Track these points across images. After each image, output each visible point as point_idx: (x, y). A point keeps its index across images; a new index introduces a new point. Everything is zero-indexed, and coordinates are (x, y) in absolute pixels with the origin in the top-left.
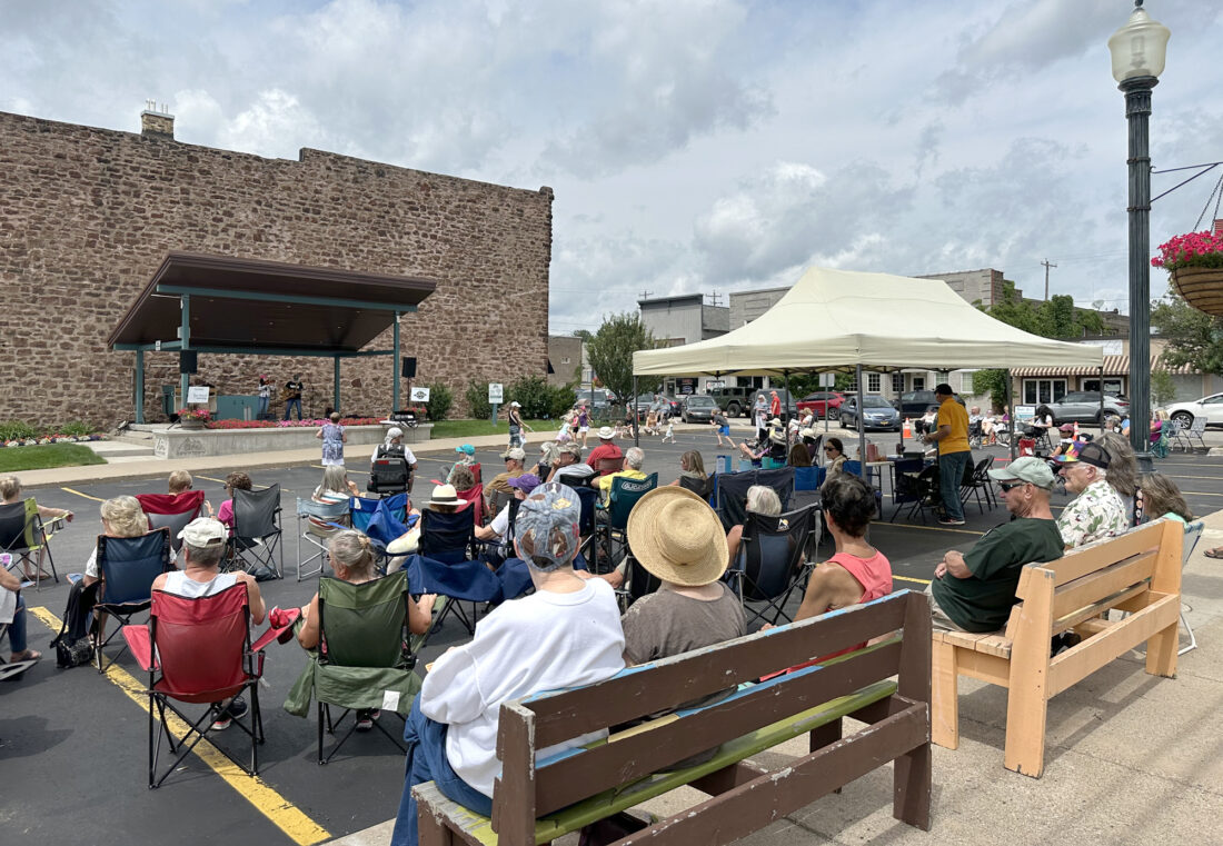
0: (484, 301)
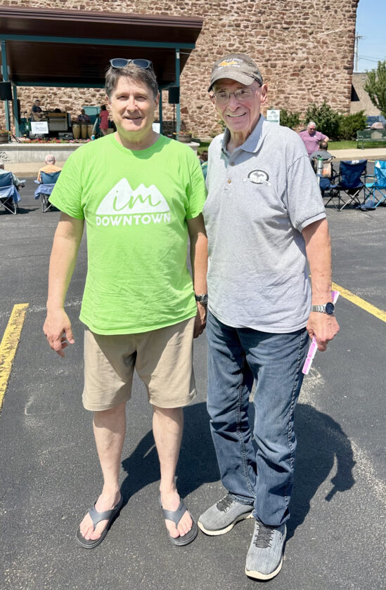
0: (292, 40)
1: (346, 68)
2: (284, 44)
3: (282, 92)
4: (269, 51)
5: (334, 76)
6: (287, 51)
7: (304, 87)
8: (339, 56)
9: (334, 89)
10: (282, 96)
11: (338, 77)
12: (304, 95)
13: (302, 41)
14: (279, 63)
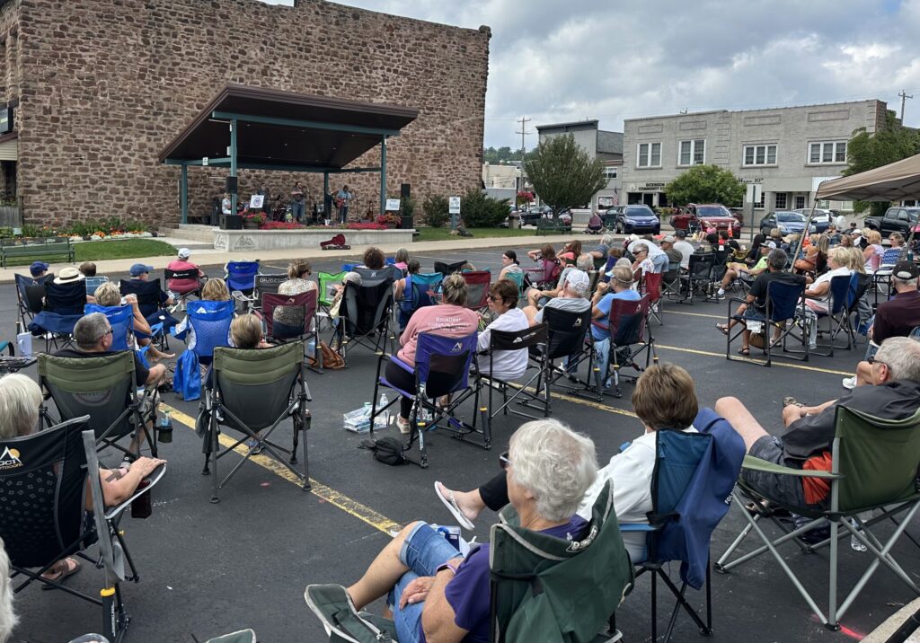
0: (433, 126)
1: (477, 156)
2: (427, 129)
3: (425, 177)
4: (414, 136)
5: (467, 163)
6: (429, 136)
7: (443, 173)
8: (471, 144)
9: (468, 176)
10: (424, 182)
11: (472, 164)
12: (443, 181)
13: (440, 127)
14: (422, 148)
